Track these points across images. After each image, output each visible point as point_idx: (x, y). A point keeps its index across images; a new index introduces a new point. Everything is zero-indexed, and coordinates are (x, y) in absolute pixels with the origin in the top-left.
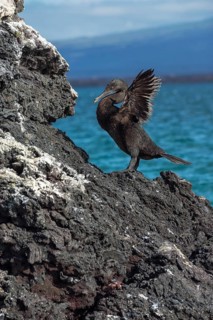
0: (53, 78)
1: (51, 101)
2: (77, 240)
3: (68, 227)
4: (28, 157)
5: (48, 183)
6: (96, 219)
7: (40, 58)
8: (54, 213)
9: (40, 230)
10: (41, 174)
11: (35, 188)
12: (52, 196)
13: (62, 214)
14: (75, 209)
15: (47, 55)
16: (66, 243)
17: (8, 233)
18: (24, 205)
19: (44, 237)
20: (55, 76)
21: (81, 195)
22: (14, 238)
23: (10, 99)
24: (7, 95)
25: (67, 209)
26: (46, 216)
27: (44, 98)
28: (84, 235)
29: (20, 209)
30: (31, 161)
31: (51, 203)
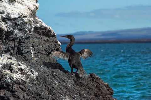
0: (50, 38)
1: (48, 46)
2: (29, 96)
3: (25, 91)
4: (16, 66)
5: (21, 75)
6: (37, 88)
7: (43, 31)
8: (21, 86)
9: (14, 92)
10: (19, 72)
11: (14, 77)
12: (20, 80)
13: (24, 86)
14: (29, 85)
15: (46, 30)
16: (24, 97)
17: (2, 93)
18: (9, 83)
19: (15, 95)
20: (50, 37)
21: (34, 80)
22: (4, 95)
23: (28, 45)
24: (27, 44)
25: (26, 85)
26: (17, 87)
27: (45, 45)
28: (31, 94)
29: (8, 84)
30: (16, 67)
31: (19, 82)
